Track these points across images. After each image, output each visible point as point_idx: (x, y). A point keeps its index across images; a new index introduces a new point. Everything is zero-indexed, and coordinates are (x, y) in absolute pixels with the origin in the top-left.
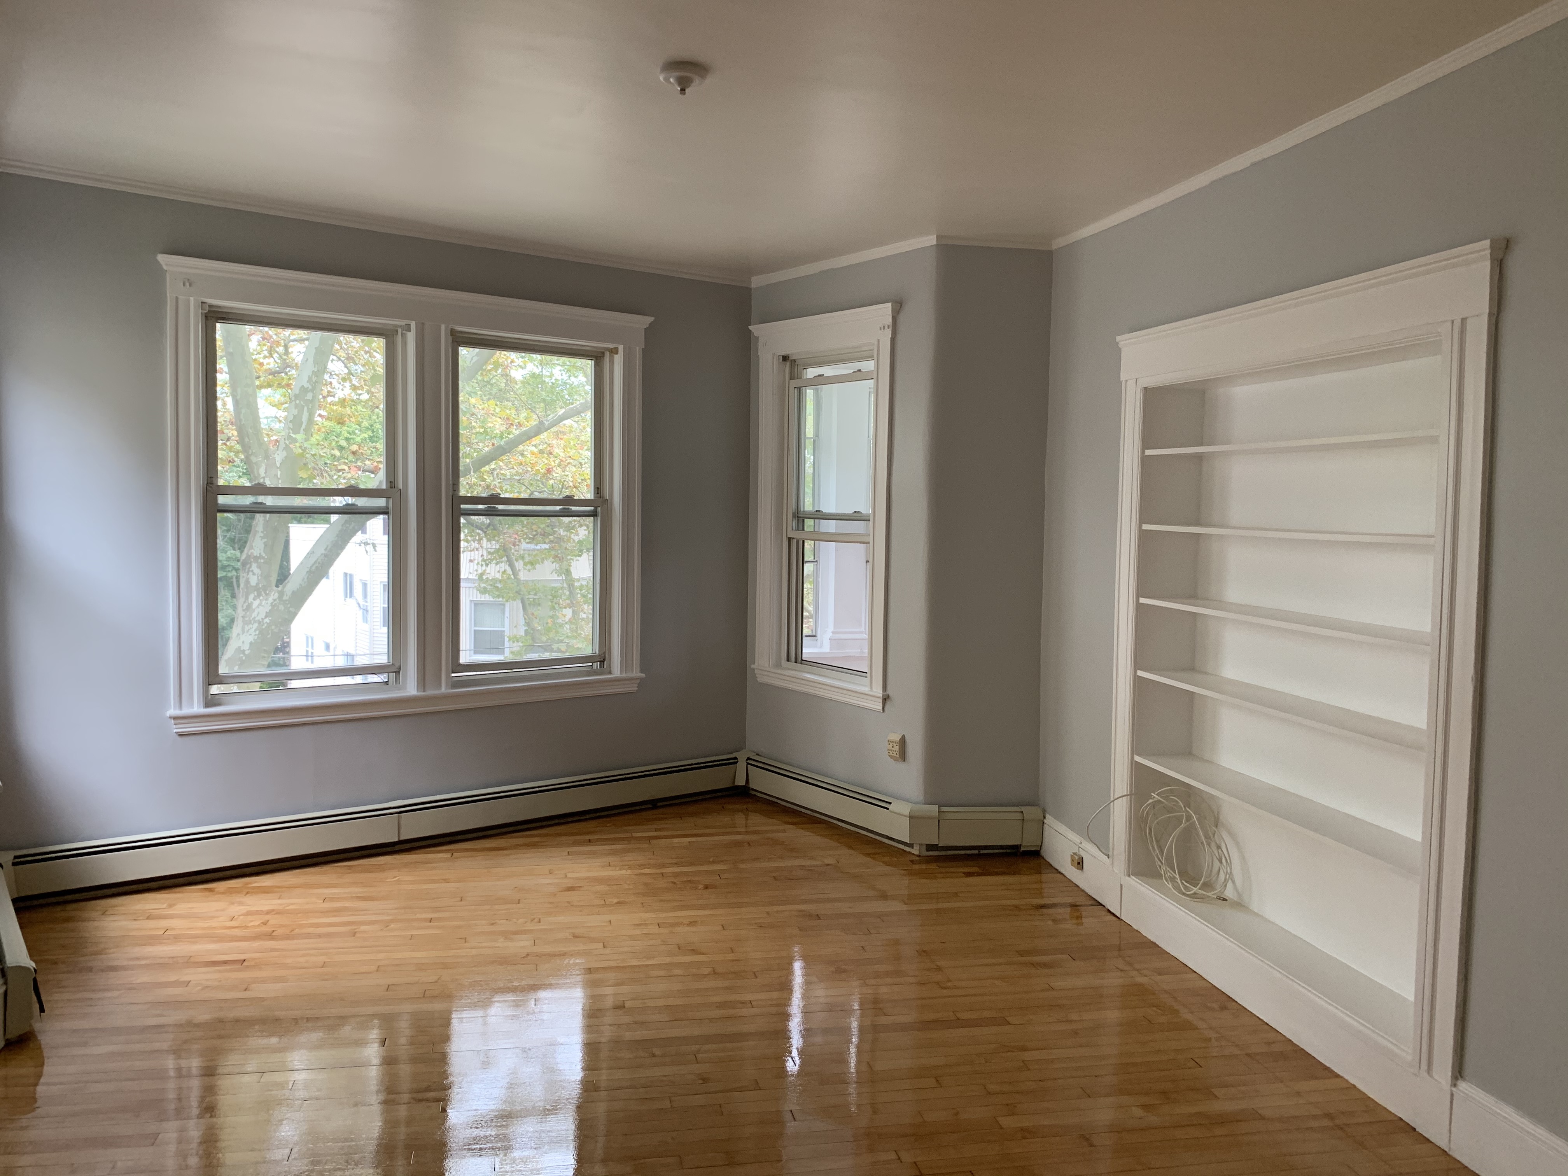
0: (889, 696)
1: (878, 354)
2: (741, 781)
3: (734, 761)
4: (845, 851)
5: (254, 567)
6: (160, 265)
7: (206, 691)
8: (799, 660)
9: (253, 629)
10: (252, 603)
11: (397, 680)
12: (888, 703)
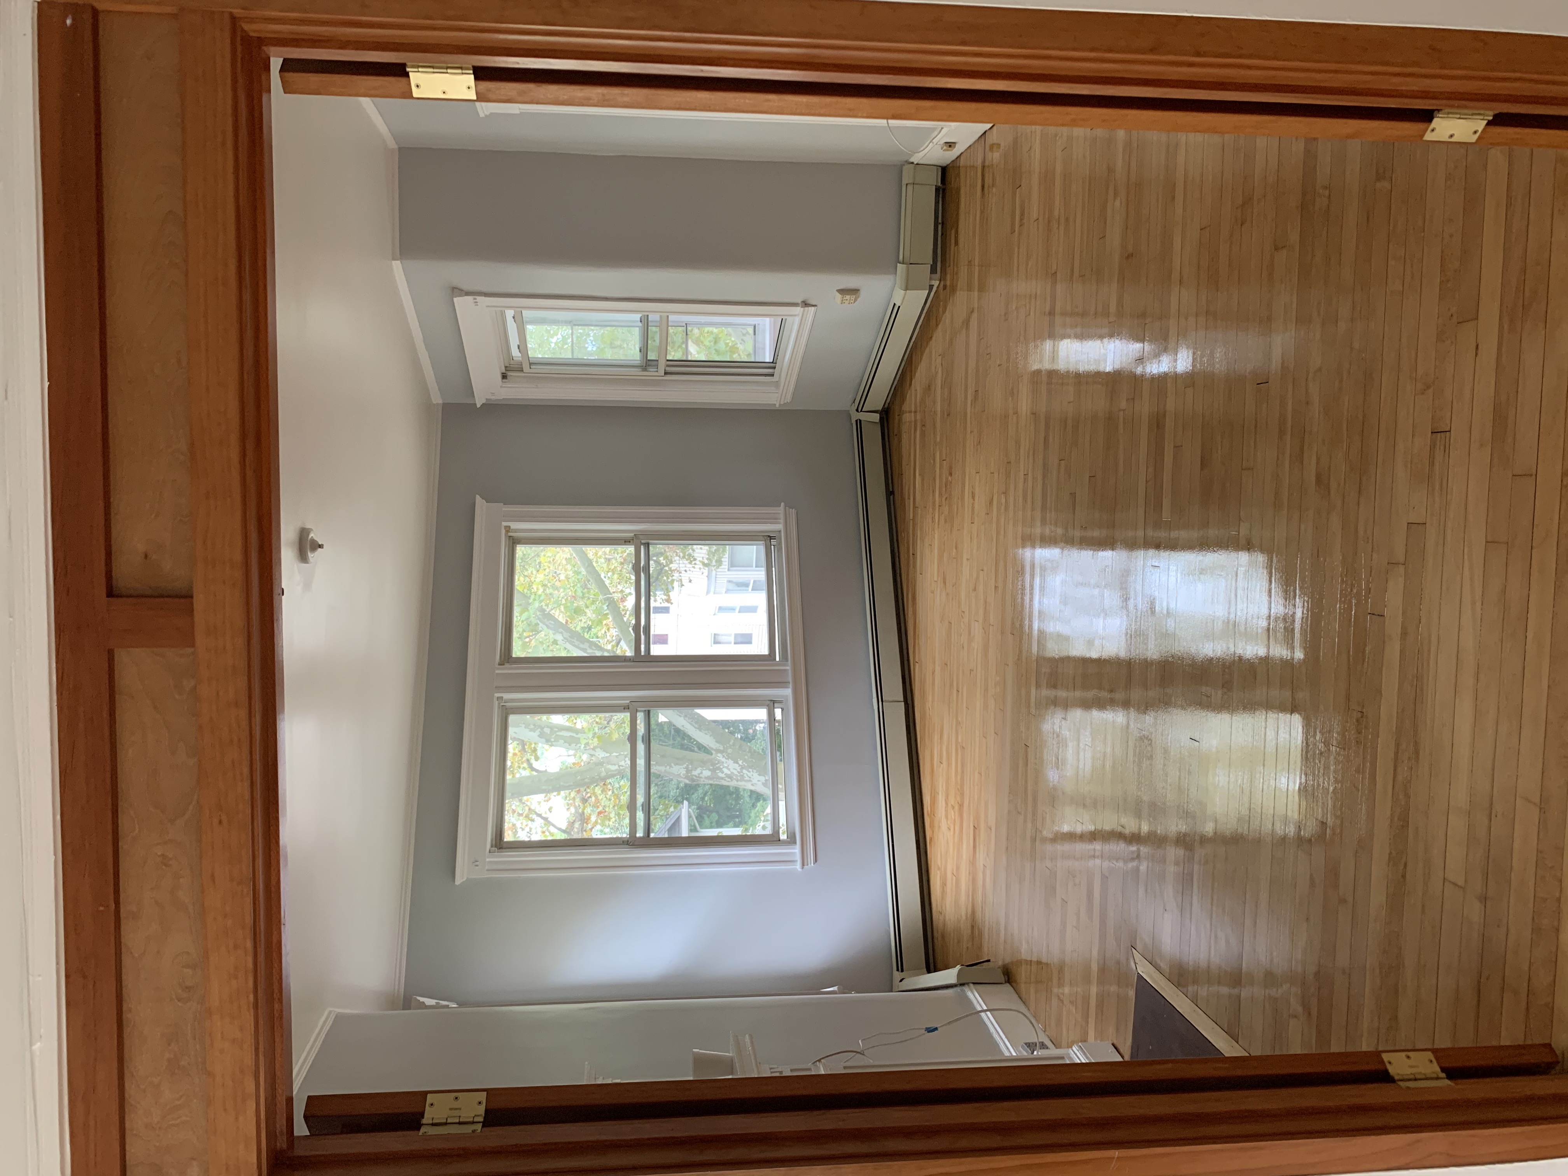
0: (803, 302)
1: (499, 307)
2: (876, 417)
3: (859, 422)
4: (933, 343)
5: (695, 773)
6: (464, 882)
7: (785, 843)
8: (773, 365)
9: (748, 774)
10: (726, 774)
11: (780, 702)
12: (808, 302)
